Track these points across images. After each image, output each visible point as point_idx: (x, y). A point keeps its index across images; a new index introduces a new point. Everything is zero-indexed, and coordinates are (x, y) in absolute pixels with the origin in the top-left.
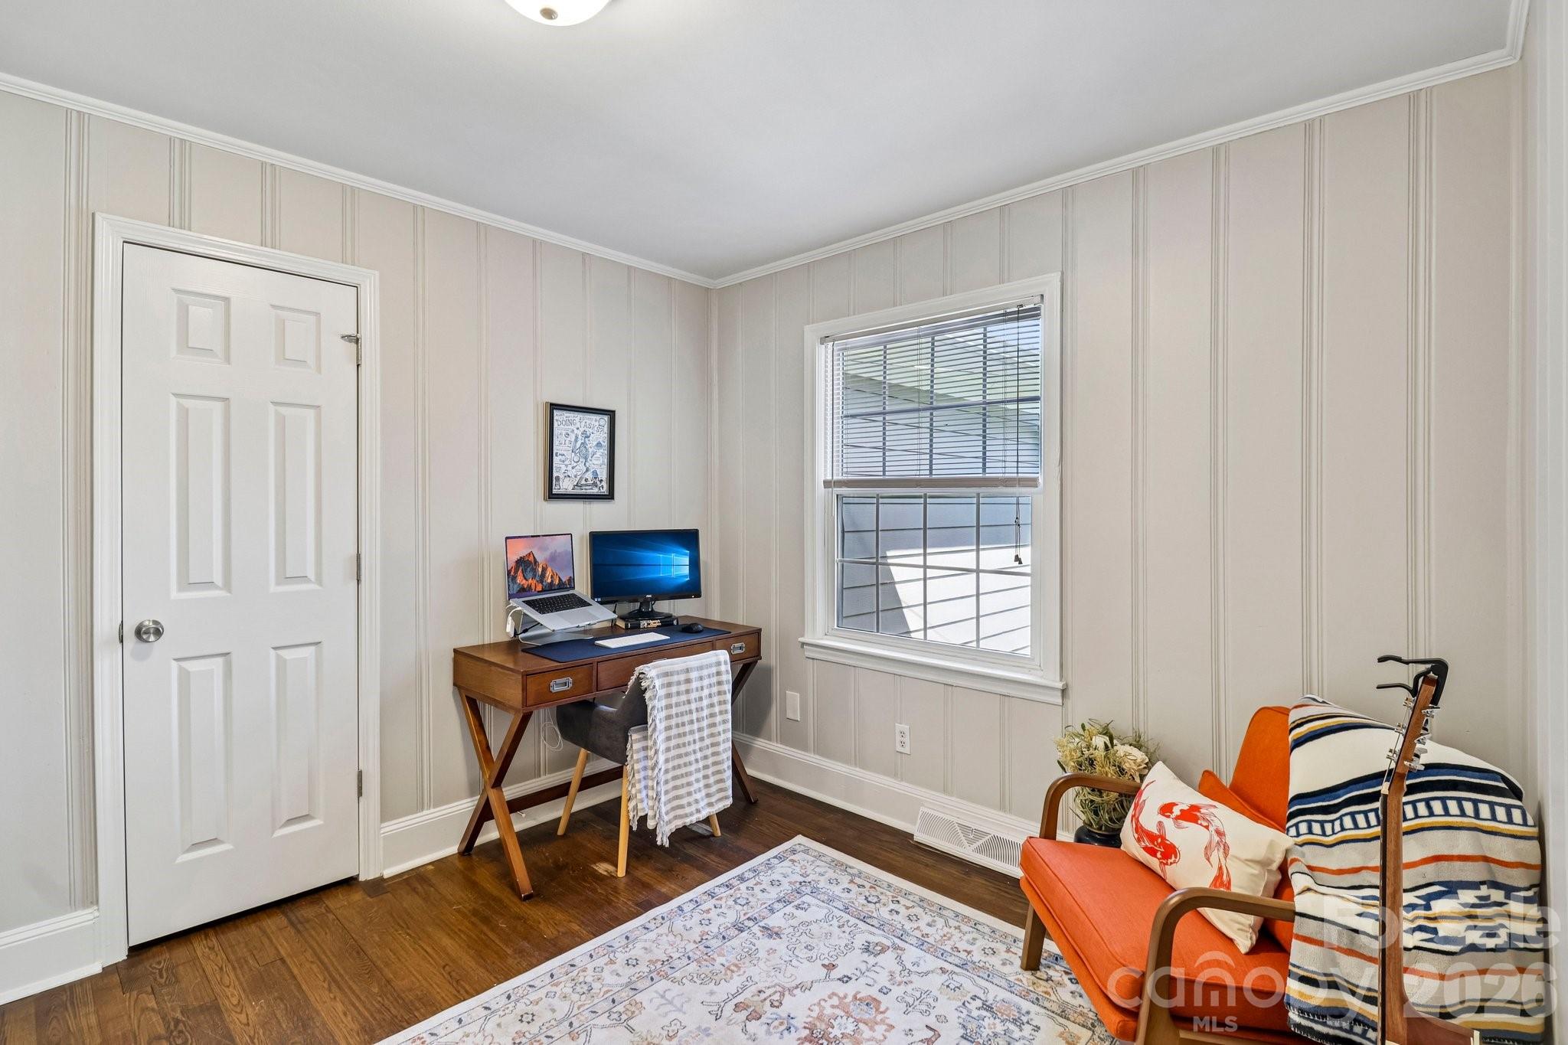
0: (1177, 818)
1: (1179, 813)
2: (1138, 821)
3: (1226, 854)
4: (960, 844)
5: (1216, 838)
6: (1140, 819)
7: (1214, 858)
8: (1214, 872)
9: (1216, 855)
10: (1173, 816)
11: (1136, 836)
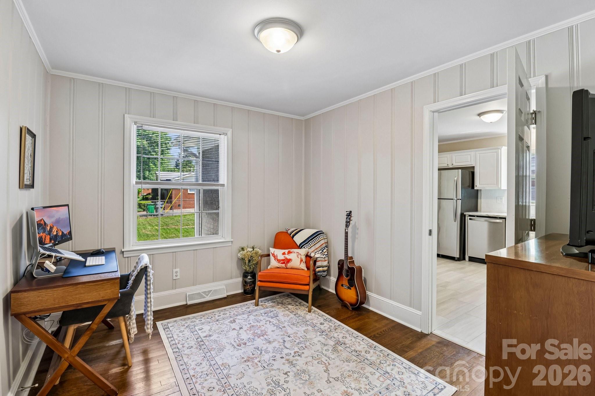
0: (288, 254)
1: (287, 253)
2: (277, 259)
3: (301, 255)
4: (204, 297)
5: (298, 254)
6: (278, 258)
7: (299, 257)
8: (300, 259)
9: (299, 256)
10: (286, 254)
11: (278, 262)
